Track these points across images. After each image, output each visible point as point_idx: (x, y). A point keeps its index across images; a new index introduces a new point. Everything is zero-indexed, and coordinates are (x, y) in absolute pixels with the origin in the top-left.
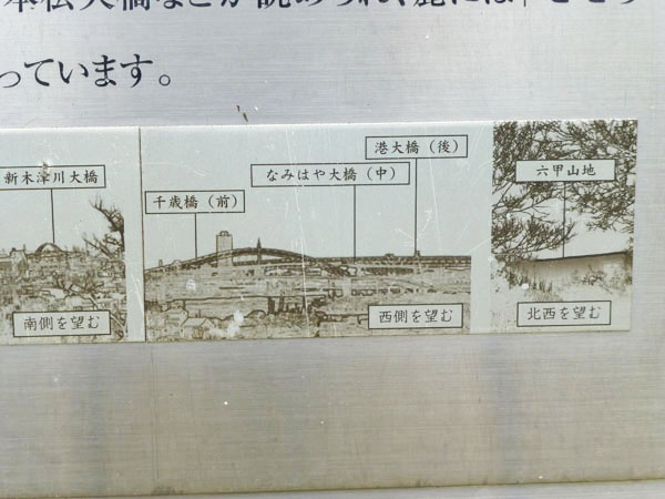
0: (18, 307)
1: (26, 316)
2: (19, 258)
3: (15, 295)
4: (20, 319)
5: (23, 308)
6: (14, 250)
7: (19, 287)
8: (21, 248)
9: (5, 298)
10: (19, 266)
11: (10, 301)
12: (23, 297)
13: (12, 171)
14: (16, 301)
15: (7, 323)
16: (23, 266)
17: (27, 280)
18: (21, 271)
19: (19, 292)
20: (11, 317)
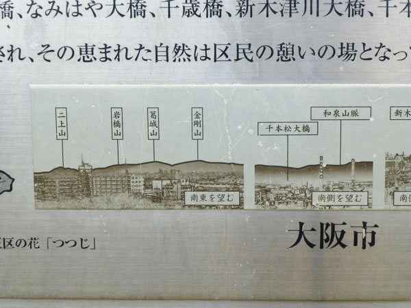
0: (397, 188)
1: (401, 194)
2: (400, 159)
3: (396, 181)
4: (398, 195)
5: (400, 189)
6: (397, 154)
7: (398, 177)
8: (401, 154)
9: (390, 183)
10: (399, 164)
11: (393, 185)
12: (400, 182)
13: (399, 109)
14: (396, 185)
15: (390, 198)
16: (402, 165)
17: (403, 173)
18: (400, 167)
19: (398, 180)
20: (392, 194)
